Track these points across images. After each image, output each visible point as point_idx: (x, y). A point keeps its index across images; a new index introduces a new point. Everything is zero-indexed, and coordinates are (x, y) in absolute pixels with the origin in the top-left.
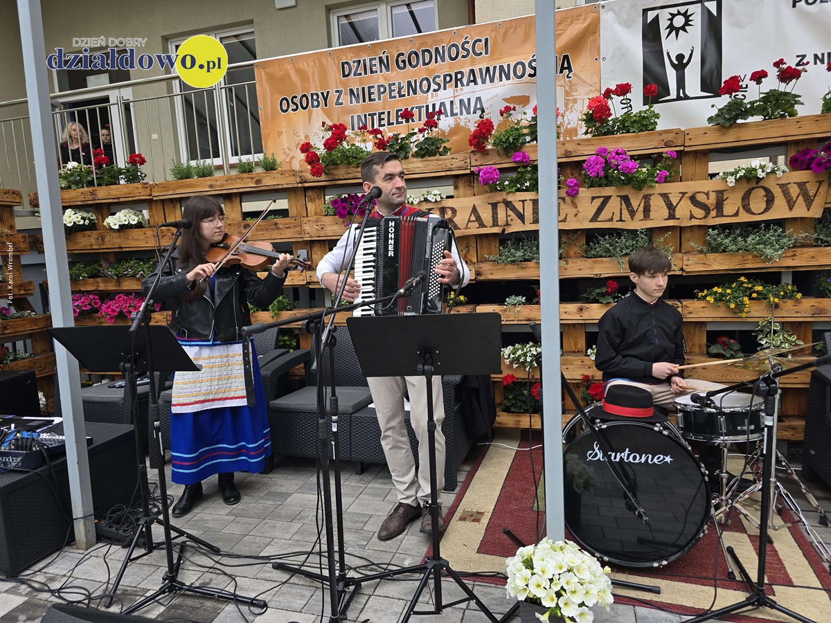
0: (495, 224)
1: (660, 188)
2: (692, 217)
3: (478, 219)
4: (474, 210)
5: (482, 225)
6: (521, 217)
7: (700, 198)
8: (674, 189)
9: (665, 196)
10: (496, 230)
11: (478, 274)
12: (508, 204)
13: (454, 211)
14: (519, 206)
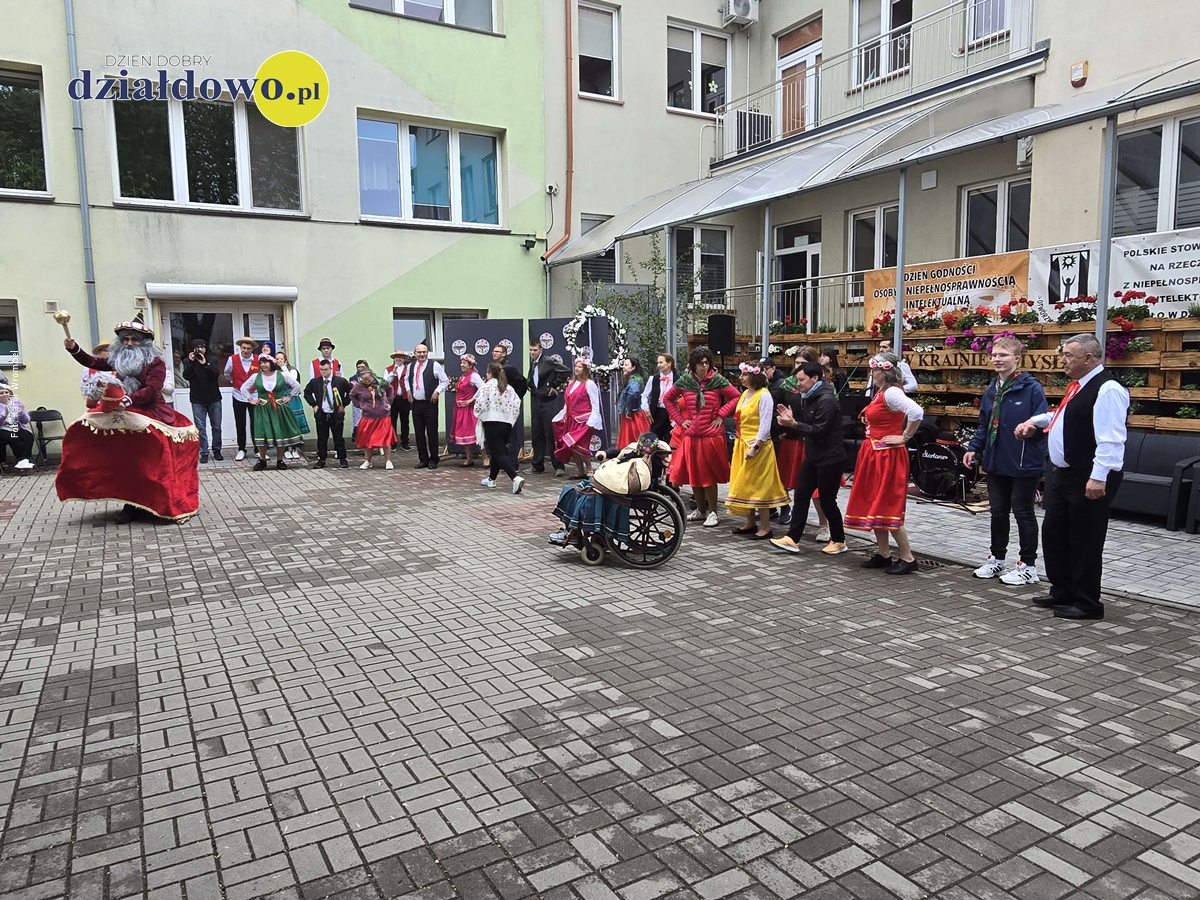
0: (956, 364)
1: (1030, 352)
2: (1043, 367)
3: (948, 361)
4: (947, 357)
5: (950, 365)
6: (967, 362)
7: (1047, 358)
8: (1036, 353)
9: (1031, 356)
10: (957, 367)
11: (948, 389)
12: (962, 355)
13: (938, 357)
14: (967, 356)
